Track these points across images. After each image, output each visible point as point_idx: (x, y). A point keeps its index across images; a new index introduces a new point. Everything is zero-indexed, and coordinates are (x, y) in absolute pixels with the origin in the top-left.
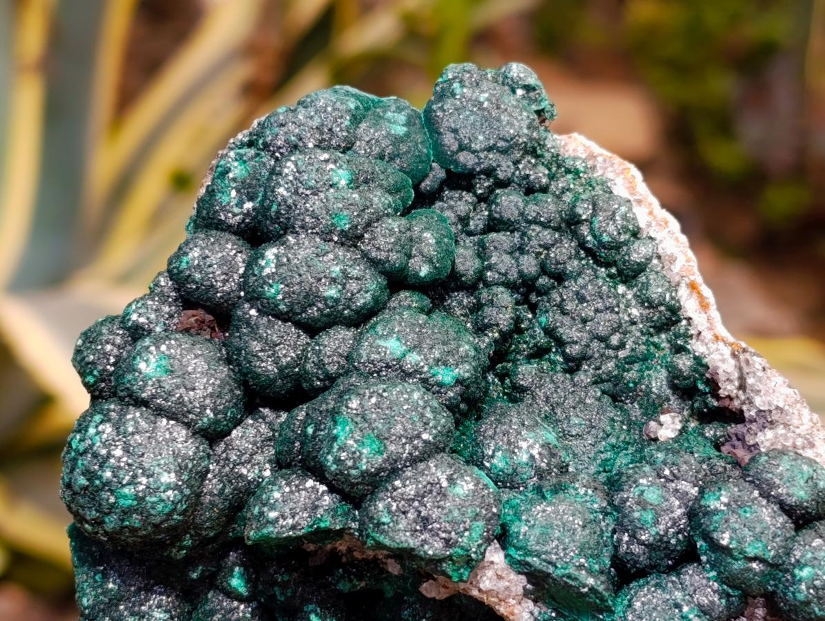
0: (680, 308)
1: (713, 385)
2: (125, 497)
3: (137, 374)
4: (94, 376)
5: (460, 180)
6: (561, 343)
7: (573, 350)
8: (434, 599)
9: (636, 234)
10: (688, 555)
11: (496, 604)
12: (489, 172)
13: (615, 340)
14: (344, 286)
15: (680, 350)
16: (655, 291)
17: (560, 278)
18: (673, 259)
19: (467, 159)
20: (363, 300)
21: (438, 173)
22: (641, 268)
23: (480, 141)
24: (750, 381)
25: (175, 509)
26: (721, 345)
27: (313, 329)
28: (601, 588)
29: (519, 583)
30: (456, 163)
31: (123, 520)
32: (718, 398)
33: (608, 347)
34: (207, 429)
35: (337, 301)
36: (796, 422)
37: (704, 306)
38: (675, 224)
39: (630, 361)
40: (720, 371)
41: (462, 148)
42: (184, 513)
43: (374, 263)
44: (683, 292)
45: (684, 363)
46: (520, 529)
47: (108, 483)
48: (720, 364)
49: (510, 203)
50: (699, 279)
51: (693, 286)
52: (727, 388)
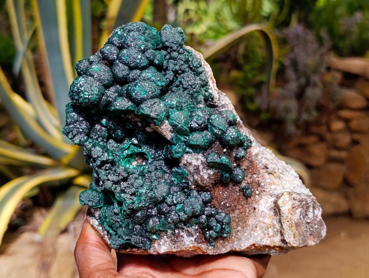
0: (208, 82)
1: (213, 99)
2: (86, 95)
3: (92, 70)
4: (80, 70)
5: (165, 48)
6: (183, 85)
7: (185, 86)
8: (148, 131)
9: (201, 66)
10: (206, 128)
11: (164, 132)
12: (171, 48)
13: (193, 86)
14: (141, 60)
15: (206, 91)
16: (203, 78)
17: (183, 72)
18: (208, 72)
19: (167, 44)
20: (144, 64)
21: (161, 45)
22: (201, 73)
23: (171, 41)
24: (221, 98)
25: (96, 100)
26: (216, 91)
27: (131, 69)
28: (188, 130)
29: (170, 127)
30: (165, 44)
31: (84, 100)
32: (213, 102)
33: (192, 88)
34: (106, 85)
35: (139, 63)
36: (230, 107)
37: (213, 82)
38: (209, 66)
39: (196, 92)
40: (215, 96)
41: (166, 41)
42: (97, 102)
43: (147, 58)
44: (209, 79)
45: (207, 94)
46: (172, 116)
47: (82, 91)
48: (215, 95)
49: (175, 54)
50: (213, 77)
51: (211, 78)
52: (215, 100)
